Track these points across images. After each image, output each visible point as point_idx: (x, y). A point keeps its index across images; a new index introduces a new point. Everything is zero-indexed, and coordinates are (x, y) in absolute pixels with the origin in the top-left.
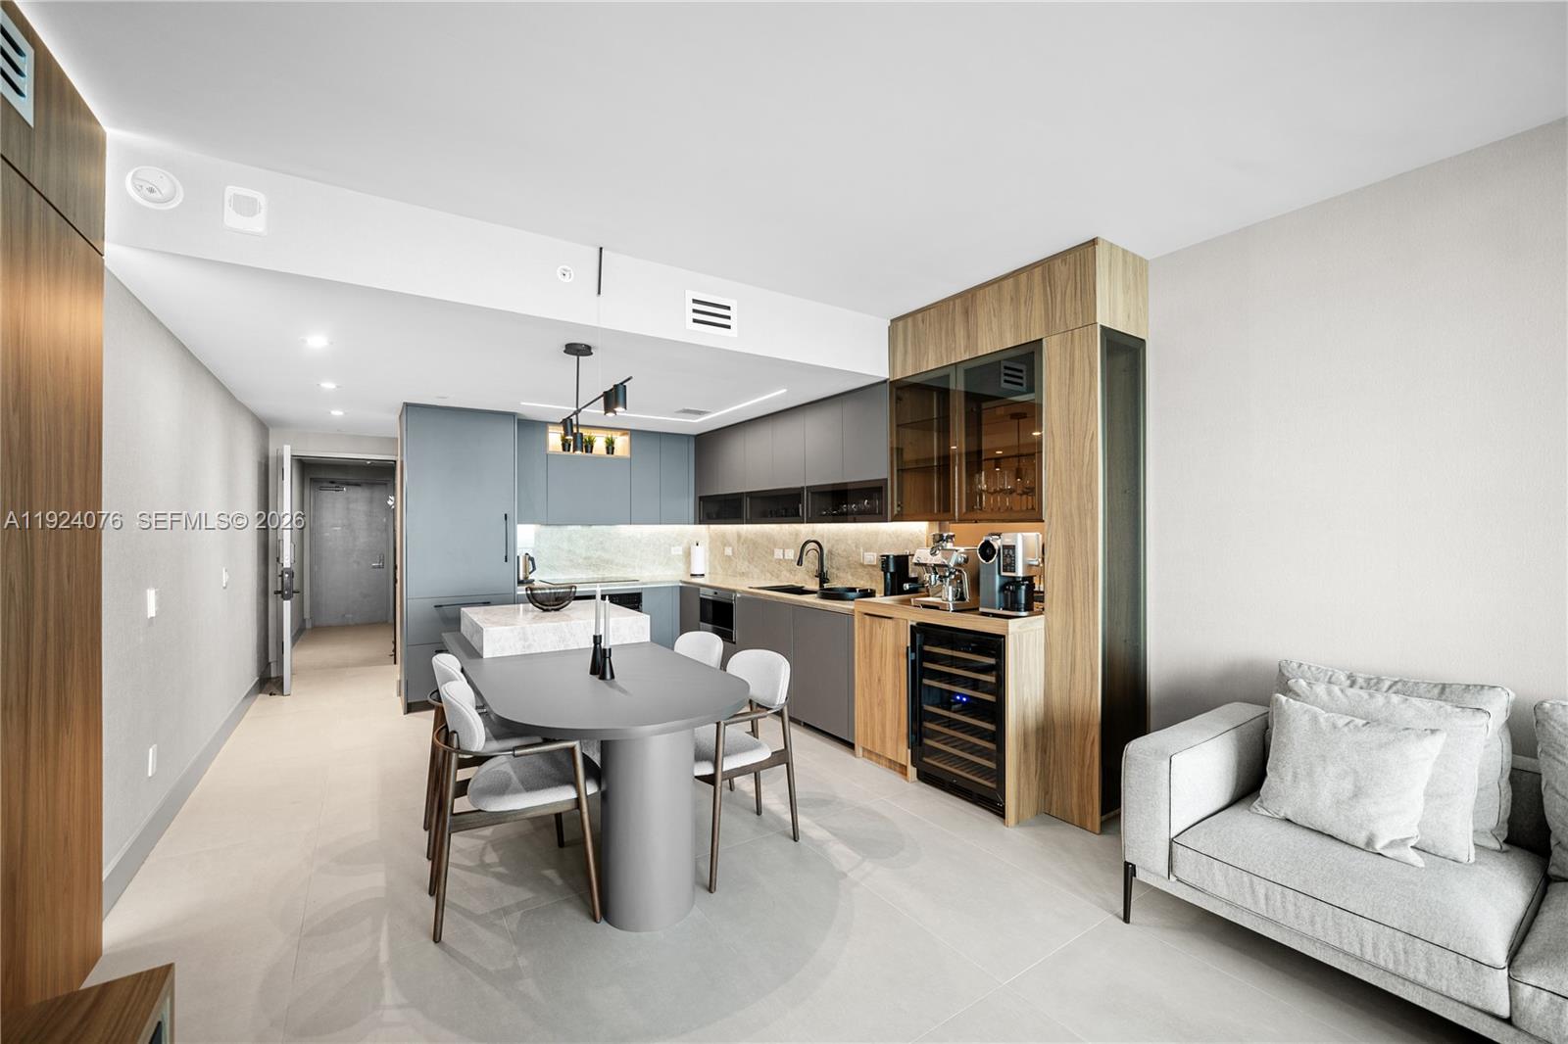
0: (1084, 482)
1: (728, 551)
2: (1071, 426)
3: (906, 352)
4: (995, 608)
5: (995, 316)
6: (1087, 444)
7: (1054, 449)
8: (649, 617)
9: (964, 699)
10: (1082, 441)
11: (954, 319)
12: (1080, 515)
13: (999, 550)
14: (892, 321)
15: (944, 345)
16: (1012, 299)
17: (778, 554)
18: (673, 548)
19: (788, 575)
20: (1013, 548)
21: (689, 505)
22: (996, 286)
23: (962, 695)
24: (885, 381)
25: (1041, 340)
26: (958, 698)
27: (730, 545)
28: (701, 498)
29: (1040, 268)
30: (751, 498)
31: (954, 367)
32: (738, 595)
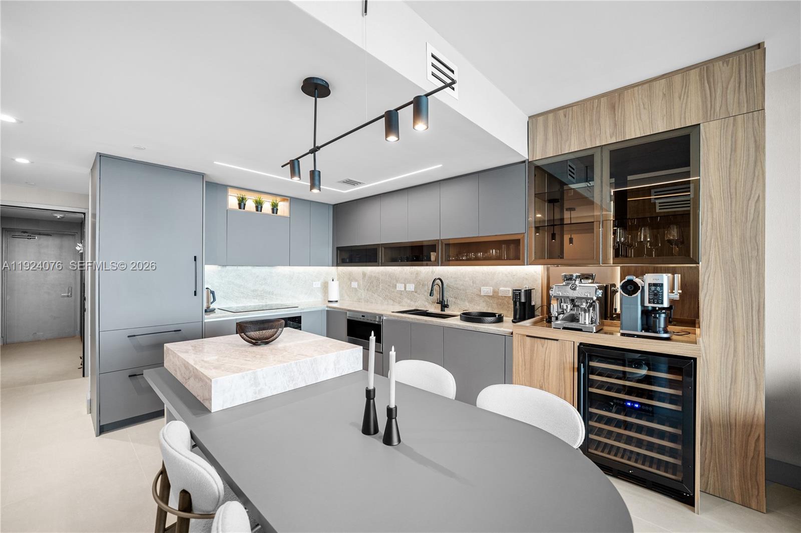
0: (748, 234)
1: (354, 285)
2: (733, 191)
3: (546, 139)
4: (637, 331)
5: (644, 108)
6: (752, 204)
7: (712, 208)
8: (362, 347)
9: (637, 406)
10: (745, 202)
11: (599, 112)
12: (742, 261)
13: (643, 287)
14: (529, 117)
15: (588, 133)
16: (664, 95)
17: (400, 287)
18: (314, 283)
19: (409, 301)
20: (661, 285)
21: (328, 252)
22: (646, 86)
23: (633, 402)
24: (524, 162)
25: (699, 124)
26: (629, 404)
27: (356, 281)
28: (338, 248)
29: (699, 68)
30: (385, 248)
31: (600, 148)
32: (384, 318)
